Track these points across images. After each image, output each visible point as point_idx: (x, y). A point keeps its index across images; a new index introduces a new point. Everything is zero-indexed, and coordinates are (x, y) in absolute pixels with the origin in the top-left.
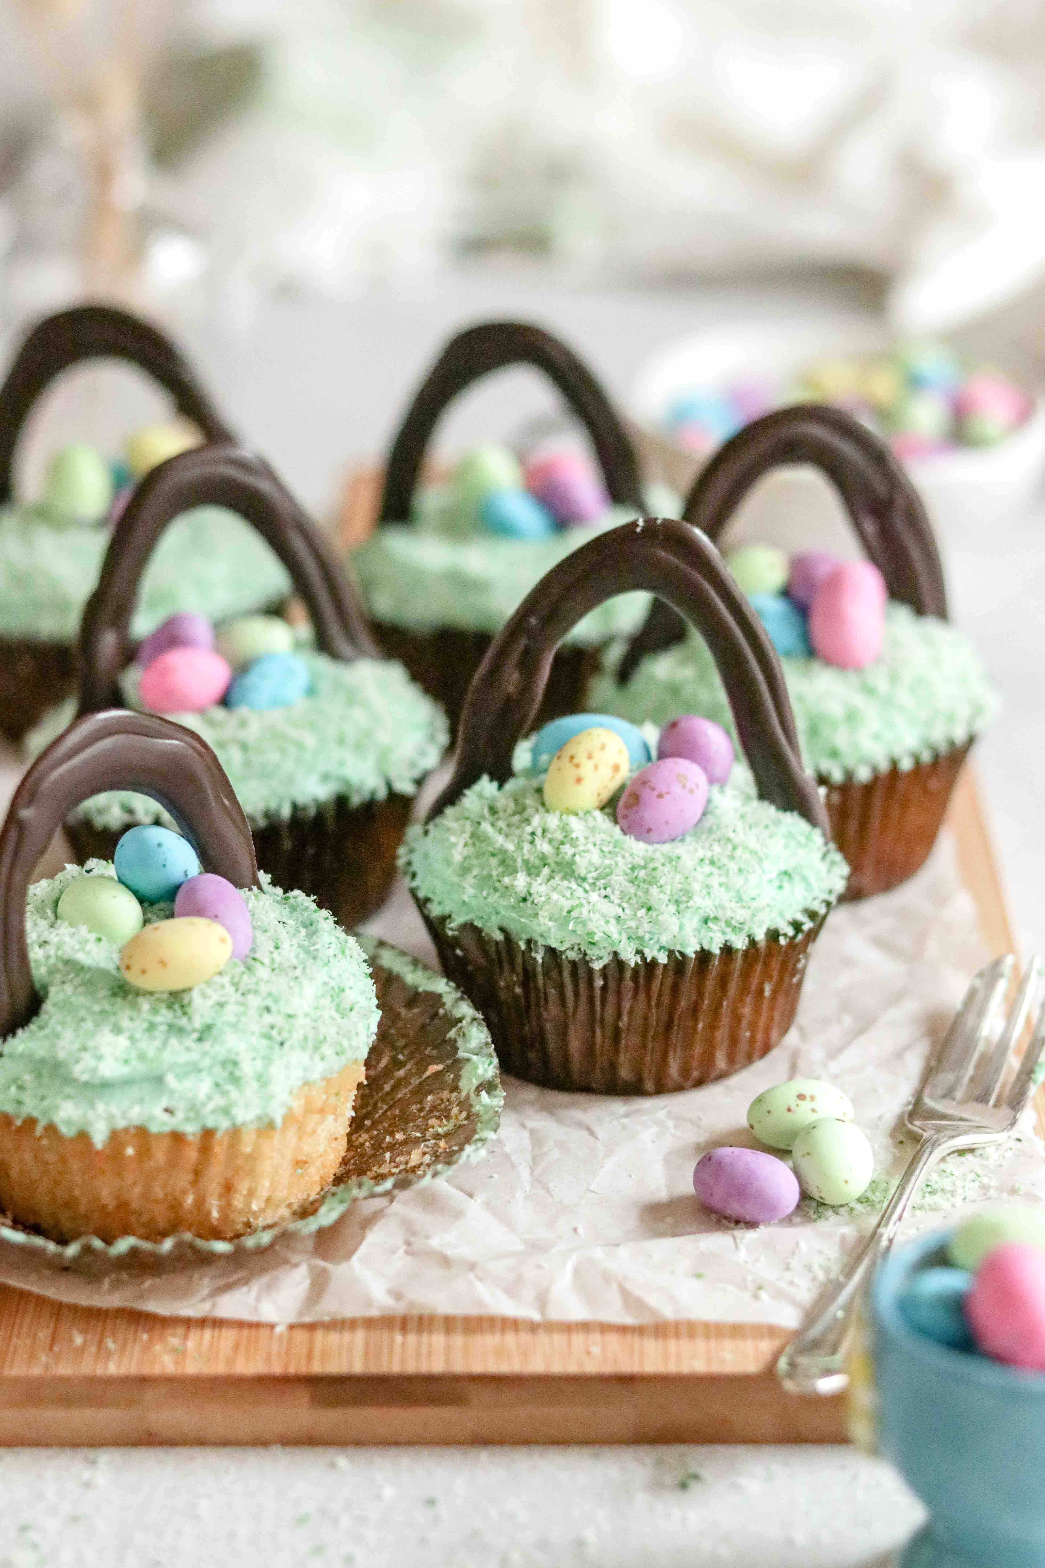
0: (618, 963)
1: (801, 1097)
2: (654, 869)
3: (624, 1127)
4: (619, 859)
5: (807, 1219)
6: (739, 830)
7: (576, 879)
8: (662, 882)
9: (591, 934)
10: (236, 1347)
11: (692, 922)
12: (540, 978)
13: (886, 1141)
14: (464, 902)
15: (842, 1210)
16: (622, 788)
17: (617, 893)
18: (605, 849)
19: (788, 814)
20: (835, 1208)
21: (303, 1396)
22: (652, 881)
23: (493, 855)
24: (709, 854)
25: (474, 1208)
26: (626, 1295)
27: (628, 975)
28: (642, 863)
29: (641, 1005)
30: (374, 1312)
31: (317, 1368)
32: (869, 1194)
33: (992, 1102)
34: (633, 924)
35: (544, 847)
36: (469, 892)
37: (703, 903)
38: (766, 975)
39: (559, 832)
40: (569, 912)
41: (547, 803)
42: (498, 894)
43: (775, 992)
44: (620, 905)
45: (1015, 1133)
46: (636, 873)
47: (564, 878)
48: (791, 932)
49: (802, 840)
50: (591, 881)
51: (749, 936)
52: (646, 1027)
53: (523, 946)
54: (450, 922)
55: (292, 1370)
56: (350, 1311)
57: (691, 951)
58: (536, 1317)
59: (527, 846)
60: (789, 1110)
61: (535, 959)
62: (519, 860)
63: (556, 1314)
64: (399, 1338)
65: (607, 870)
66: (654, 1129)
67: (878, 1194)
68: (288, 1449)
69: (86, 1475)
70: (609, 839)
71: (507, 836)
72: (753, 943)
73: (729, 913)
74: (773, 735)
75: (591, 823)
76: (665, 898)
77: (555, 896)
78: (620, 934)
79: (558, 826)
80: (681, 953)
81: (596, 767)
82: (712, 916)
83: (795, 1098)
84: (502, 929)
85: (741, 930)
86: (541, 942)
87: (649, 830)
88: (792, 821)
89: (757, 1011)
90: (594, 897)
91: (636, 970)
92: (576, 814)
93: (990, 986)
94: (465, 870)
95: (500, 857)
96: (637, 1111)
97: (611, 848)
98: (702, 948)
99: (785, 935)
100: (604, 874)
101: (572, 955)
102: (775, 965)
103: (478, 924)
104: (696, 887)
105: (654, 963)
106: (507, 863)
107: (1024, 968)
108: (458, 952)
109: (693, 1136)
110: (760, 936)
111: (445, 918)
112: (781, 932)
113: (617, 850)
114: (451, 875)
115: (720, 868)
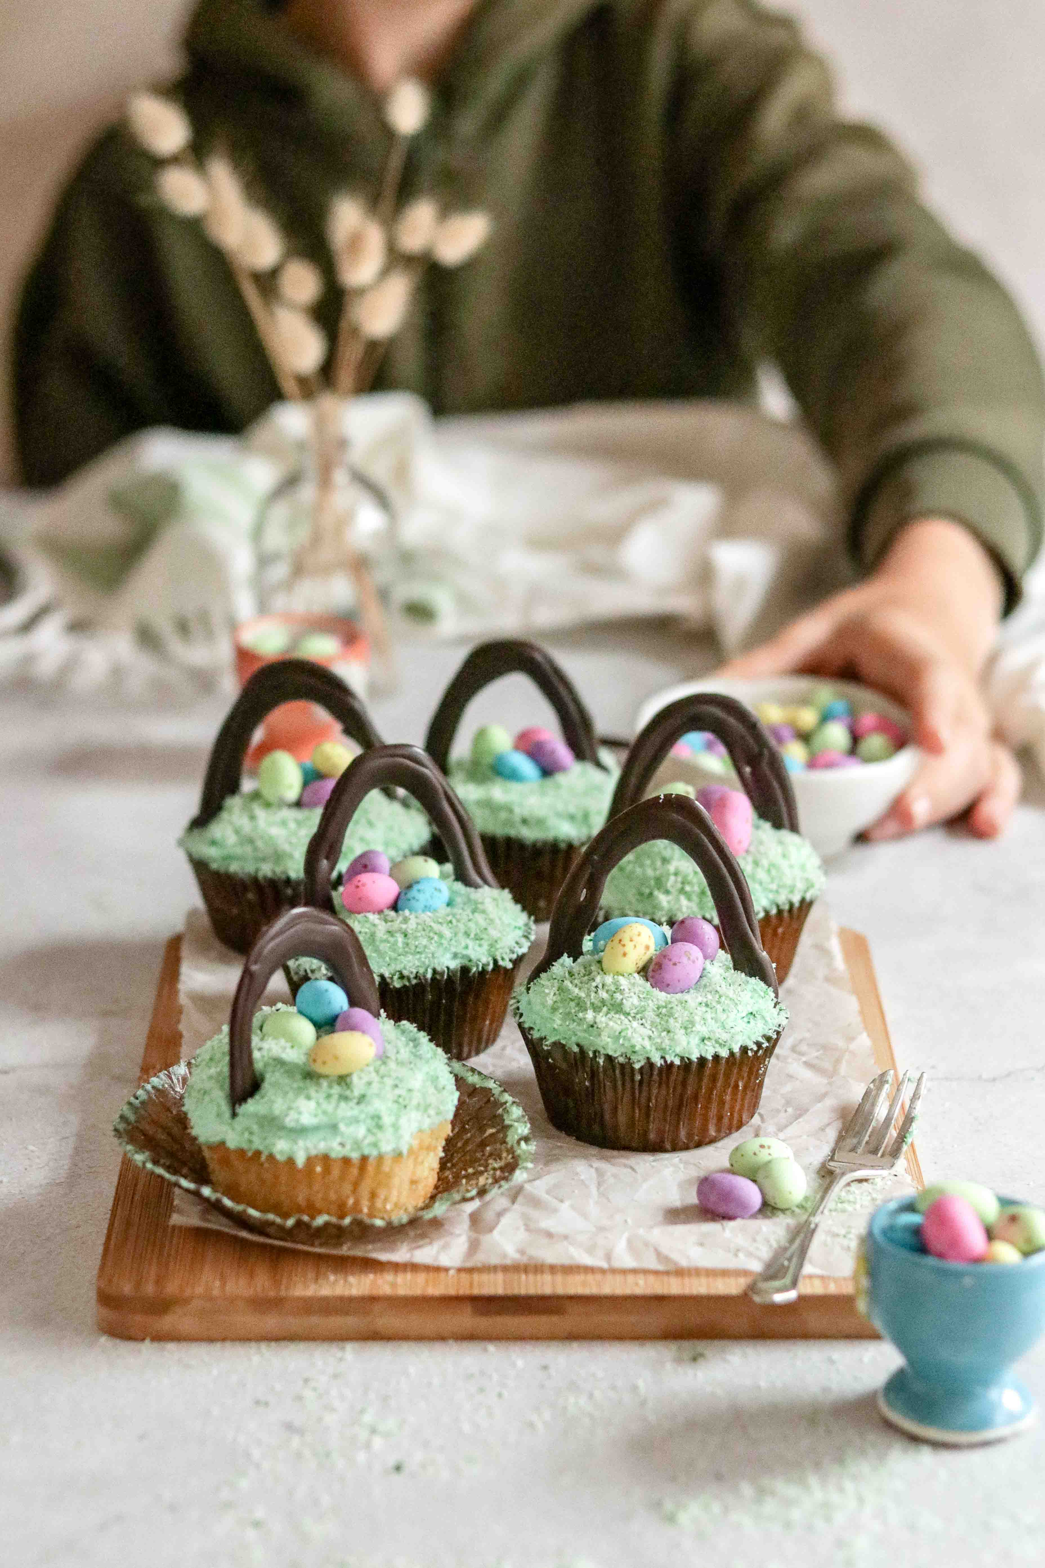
0: (650, 1064)
1: (762, 1146)
2: (672, 1008)
3: (653, 1167)
4: (650, 1002)
5: (766, 1217)
6: (723, 986)
7: (624, 1014)
8: (676, 1016)
9: (633, 1046)
10: (427, 1281)
11: (695, 1040)
12: (601, 1075)
13: (814, 1176)
14: (554, 1028)
15: (788, 1212)
16: (650, 961)
17: (649, 1022)
18: (641, 996)
19: (753, 978)
20: (783, 1211)
21: (468, 1309)
22: (670, 1015)
23: (572, 1000)
24: (705, 1000)
25: (565, 1207)
26: (658, 1254)
27: (656, 1072)
28: (664, 1004)
29: (664, 1092)
30: (508, 1262)
31: (476, 1292)
32: (804, 1204)
33: (879, 1155)
34: (659, 1041)
35: (604, 995)
36: (557, 1021)
37: (701, 1029)
38: (740, 1076)
39: (613, 986)
40: (620, 1033)
41: (604, 969)
42: (575, 1024)
43: (745, 1087)
44: (651, 1030)
45: (893, 1171)
46: (660, 1011)
47: (616, 1013)
48: (755, 1048)
49: (762, 994)
50: (633, 1015)
51: (730, 1050)
52: (666, 1106)
53: (591, 1055)
54: (546, 1041)
55: (461, 1292)
56: (494, 1261)
57: (694, 1057)
58: (605, 1265)
59: (593, 995)
60: (755, 1154)
61: (599, 1063)
62: (588, 1003)
63: (617, 1264)
64: (523, 1277)
65: (643, 1009)
66: (671, 1169)
67: (809, 1203)
68: (459, 1342)
69: (339, 1354)
70: (644, 990)
71: (580, 989)
72: (732, 1054)
73: (717, 1035)
74: (744, 929)
75: (633, 981)
76: (678, 1025)
77: (611, 1023)
78: (651, 1046)
79: (612, 982)
80: (688, 1059)
81: (635, 946)
82: (707, 1037)
83: (758, 1147)
84: (578, 1045)
85: (724, 1046)
86: (602, 1052)
87: (668, 985)
88: (755, 983)
89: (733, 1100)
90: (635, 1024)
91: (661, 1069)
92: (623, 976)
93: (879, 1089)
94: (554, 1009)
95: (576, 1001)
96: (661, 1159)
97: (644, 995)
98: (701, 1056)
99: (751, 1049)
100: (641, 1011)
101: (621, 1060)
102: (746, 1069)
103: (563, 1042)
104: (697, 1018)
105: (672, 1063)
106: (580, 1005)
107: (901, 1077)
108: (550, 1060)
109: (695, 1173)
110: (736, 1050)
111: (542, 1039)
112: (749, 1048)
113: (648, 996)
114: (546, 1013)
115: (711, 1008)
